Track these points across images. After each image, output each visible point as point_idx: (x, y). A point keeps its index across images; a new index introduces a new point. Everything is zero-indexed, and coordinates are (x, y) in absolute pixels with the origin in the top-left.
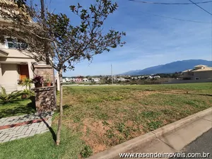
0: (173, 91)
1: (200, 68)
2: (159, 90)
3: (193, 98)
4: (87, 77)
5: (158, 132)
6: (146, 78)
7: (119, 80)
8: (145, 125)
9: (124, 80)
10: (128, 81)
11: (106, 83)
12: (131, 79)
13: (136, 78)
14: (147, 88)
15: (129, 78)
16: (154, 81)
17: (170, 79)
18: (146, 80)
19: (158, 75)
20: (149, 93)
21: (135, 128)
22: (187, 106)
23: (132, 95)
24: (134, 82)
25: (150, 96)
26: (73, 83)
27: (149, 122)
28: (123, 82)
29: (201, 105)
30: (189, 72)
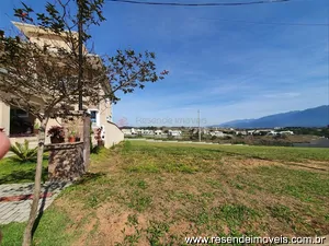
2: (282, 159)
4: (161, 129)
6: (263, 134)
7: (213, 134)
9: (222, 135)
10: (229, 138)
11: (191, 139)
12: (234, 134)
13: (244, 133)
14: (256, 153)
16: (279, 140)
17: (314, 139)
18: (264, 138)
19: (289, 129)
20: (256, 163)
23: (221, 164)
24: (240, 139)
25: (256, 171)
26: (140, 136)
28: (220, 138)
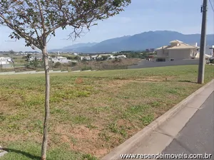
0: (151, 79)
1: (175, 44)
3: (174, 86)
5: (153, 125)
6: (105, 58)
7: (55, 61)
8: (138, 121)
10: (74, 64)
12: (79, 60)
13: (88, 58)
15: (76, 58)
16: (117, 64)
18: (105, 62)
21: (129, 125)
22: (171, 95)
24: (86, 65)
27: (141, 117)
29: (183, 93)
30: (163, 50)
